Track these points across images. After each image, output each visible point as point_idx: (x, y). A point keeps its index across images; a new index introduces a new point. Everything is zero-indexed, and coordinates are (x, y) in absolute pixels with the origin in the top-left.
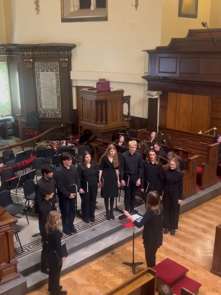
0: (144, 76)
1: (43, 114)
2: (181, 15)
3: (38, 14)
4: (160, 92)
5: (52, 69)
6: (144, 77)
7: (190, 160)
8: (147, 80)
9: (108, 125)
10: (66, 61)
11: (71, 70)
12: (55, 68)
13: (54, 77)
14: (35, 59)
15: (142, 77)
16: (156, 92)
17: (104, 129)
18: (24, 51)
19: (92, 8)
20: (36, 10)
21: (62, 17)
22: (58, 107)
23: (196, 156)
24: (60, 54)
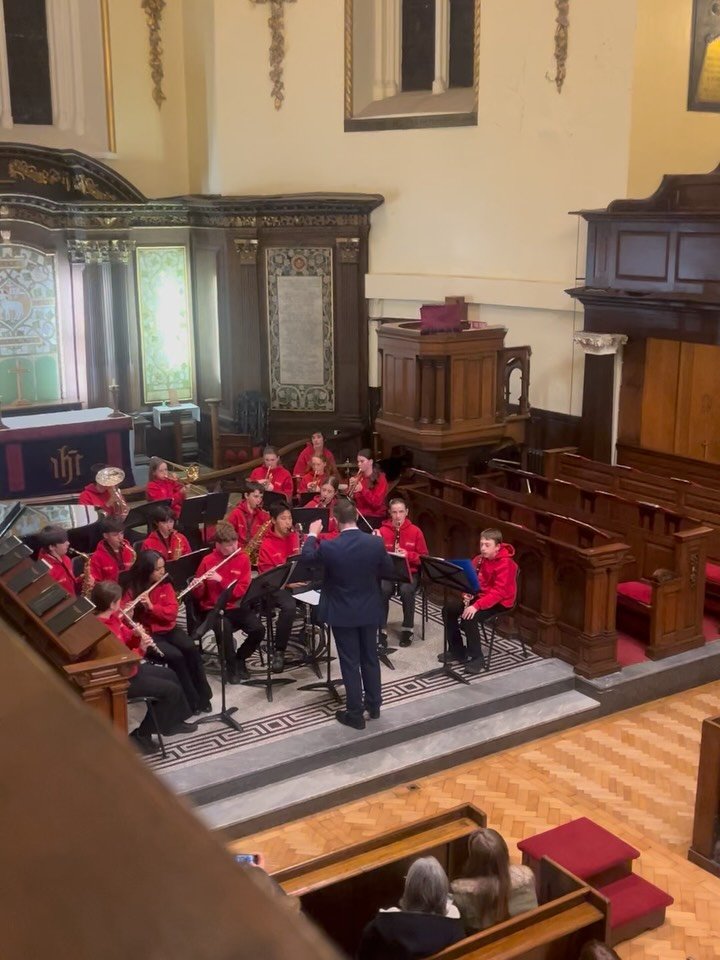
0: (573, 287)
1: (281, 399)
2: (695, 104)
3: (278, 108)
4: (623, 338)
5: (312, 268)
6: (572, 293)
7: (681, 538)
8: (580, 300)
9: (451, 432)
10: (353, 243)
11: (367, 271)
12: (321, 266)
13: (318, 290)
14: (265, 237)
15: (568, 291)
16: (608, 337)
17: (439, 441)
18: (235, 216)
19: (437, 87)
20: (275, 97)
21: (348, 115)
22: (326, 381)
23: (705, 530)
24: (336, 225)
